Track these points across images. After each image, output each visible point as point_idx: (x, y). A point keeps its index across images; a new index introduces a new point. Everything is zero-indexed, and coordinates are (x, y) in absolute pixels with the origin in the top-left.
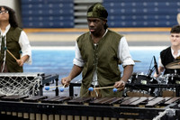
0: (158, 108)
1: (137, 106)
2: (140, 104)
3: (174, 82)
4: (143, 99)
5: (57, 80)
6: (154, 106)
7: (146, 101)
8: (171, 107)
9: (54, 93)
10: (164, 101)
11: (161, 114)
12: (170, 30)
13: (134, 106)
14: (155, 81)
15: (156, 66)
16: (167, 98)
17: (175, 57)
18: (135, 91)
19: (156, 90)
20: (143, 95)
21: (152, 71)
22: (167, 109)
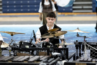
0: (36, 63)
1: (23, 61)
2: (25, 60)
3: (46, 46)
4: (27, 57)
6: (33, 62)
7: (29, 58)
8: (44, 62)
10: (39, 58)
13: (21, 62)
15: (35, 37)
18: (21, 52)
19: (35, 52)
20: (27, 55)
21: (32, 40)
22: (41, 63)
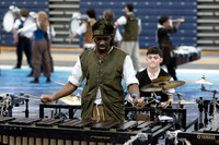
0: (130, 132)
1: (109, 129)
2: (112, 127)
5: (27, 101)
6: (126, 130)
8: (143, 132)
9: (24, 114)
10: (137, 125)
11: (133, 139)
12: (146, 51)
14: (129, 104)
16: (140, 122)
17: (152, 79)
19: (130, 113)
22: (139, 134)
